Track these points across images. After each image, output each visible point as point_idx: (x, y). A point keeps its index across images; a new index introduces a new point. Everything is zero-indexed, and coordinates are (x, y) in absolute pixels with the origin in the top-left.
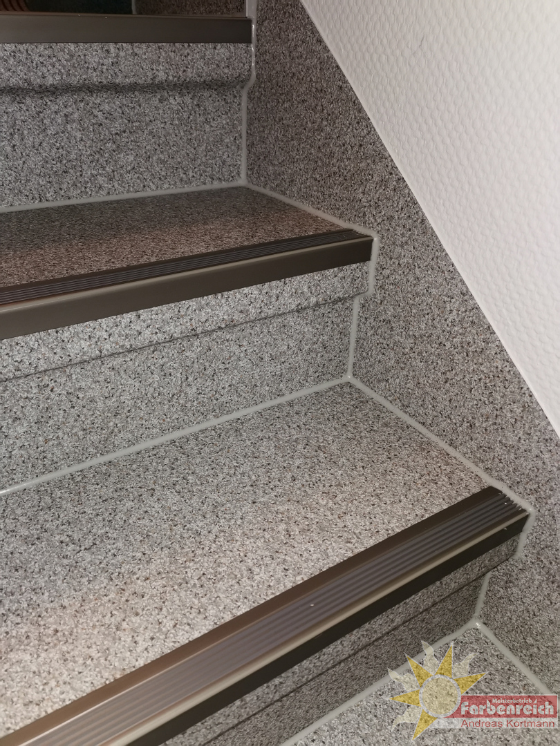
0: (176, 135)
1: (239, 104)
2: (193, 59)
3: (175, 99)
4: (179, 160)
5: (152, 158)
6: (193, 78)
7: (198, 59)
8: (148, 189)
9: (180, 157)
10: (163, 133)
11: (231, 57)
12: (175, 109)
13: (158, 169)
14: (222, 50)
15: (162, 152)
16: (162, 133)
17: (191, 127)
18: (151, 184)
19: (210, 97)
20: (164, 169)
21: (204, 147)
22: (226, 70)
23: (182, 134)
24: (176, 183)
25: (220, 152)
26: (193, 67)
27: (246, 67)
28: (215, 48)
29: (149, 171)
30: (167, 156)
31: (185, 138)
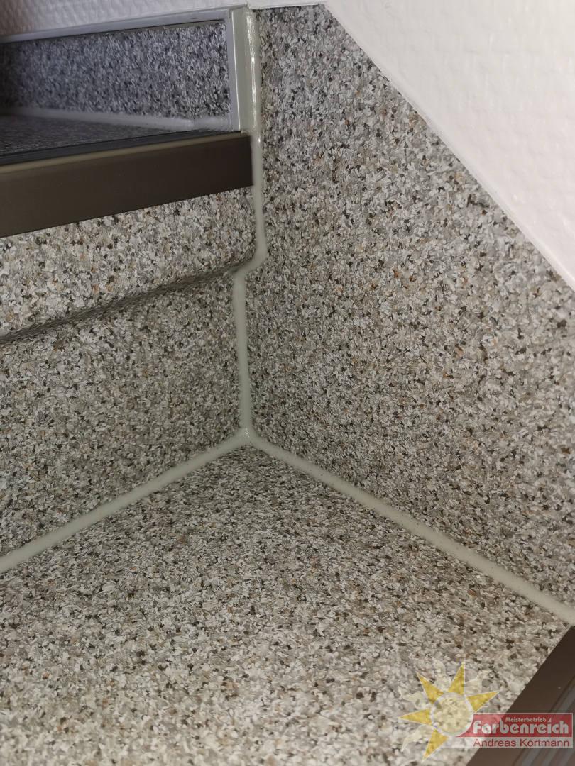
0: (104, 402)
1: (230, 300)
2: (129, 249)
3: (91, 331)
4: (115, 445)
5: (53, 465)
6: (134, 289)
7: (140, 246)
8: (53, 527)
9: (117, 440)
10: (74, 407)
11: (212, 224)
12: (96, 351)
13: (68, 481)
14: (194, 213)
15: (74, 446)
16: (69, 408)
17: (135, 376)
18: (57, 515)
19: (170, 304)
20: (82, 475)
21: (165, 403)
22: (205, 254)
23: (117, 394)
24: (112, 489)
25: (199, 399)
26: (130, 265)
27: (247, 236)
28: (177, 212)
29: (49, 494)
30: (87, 449)
31: (124, 401)
